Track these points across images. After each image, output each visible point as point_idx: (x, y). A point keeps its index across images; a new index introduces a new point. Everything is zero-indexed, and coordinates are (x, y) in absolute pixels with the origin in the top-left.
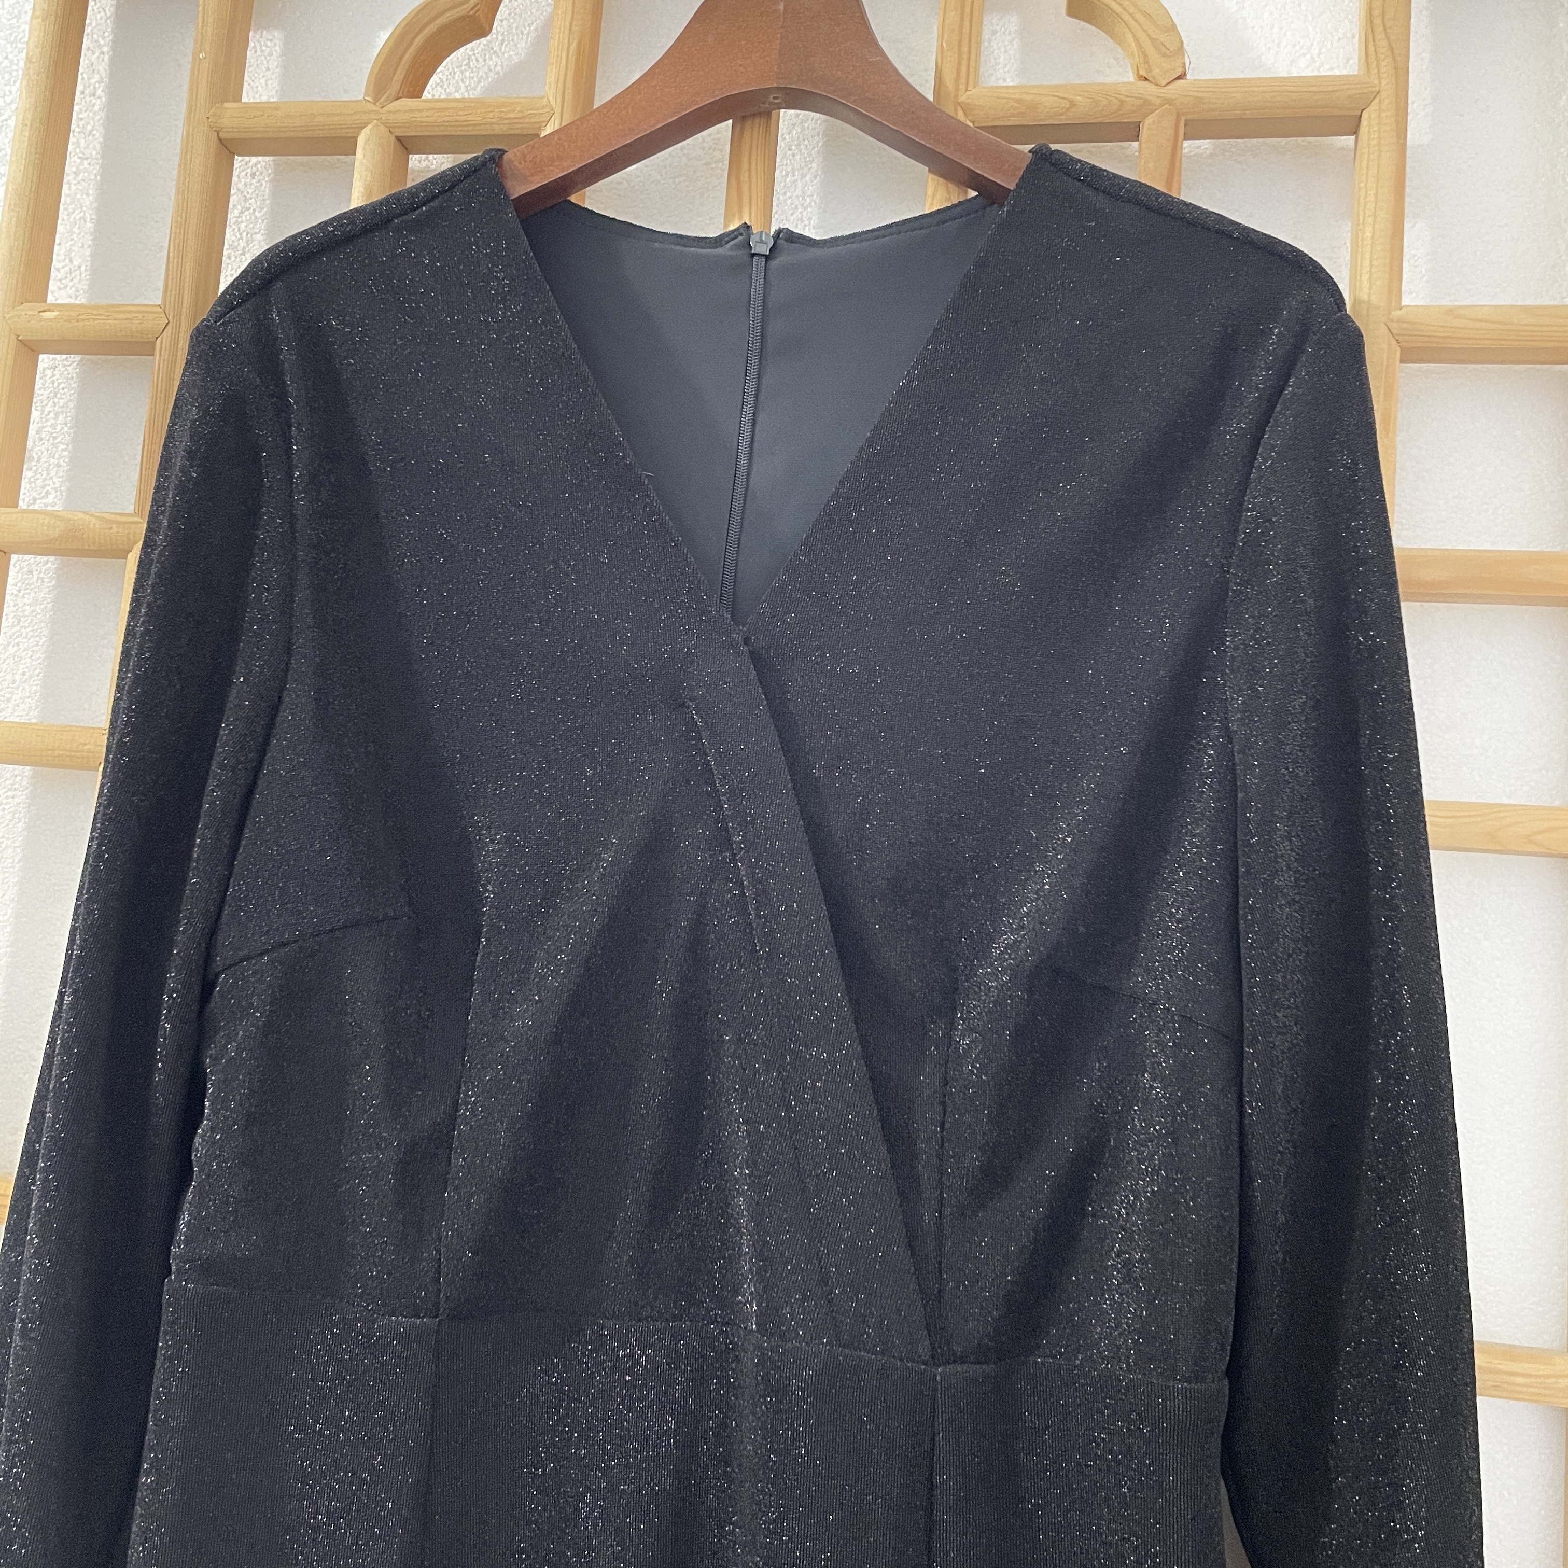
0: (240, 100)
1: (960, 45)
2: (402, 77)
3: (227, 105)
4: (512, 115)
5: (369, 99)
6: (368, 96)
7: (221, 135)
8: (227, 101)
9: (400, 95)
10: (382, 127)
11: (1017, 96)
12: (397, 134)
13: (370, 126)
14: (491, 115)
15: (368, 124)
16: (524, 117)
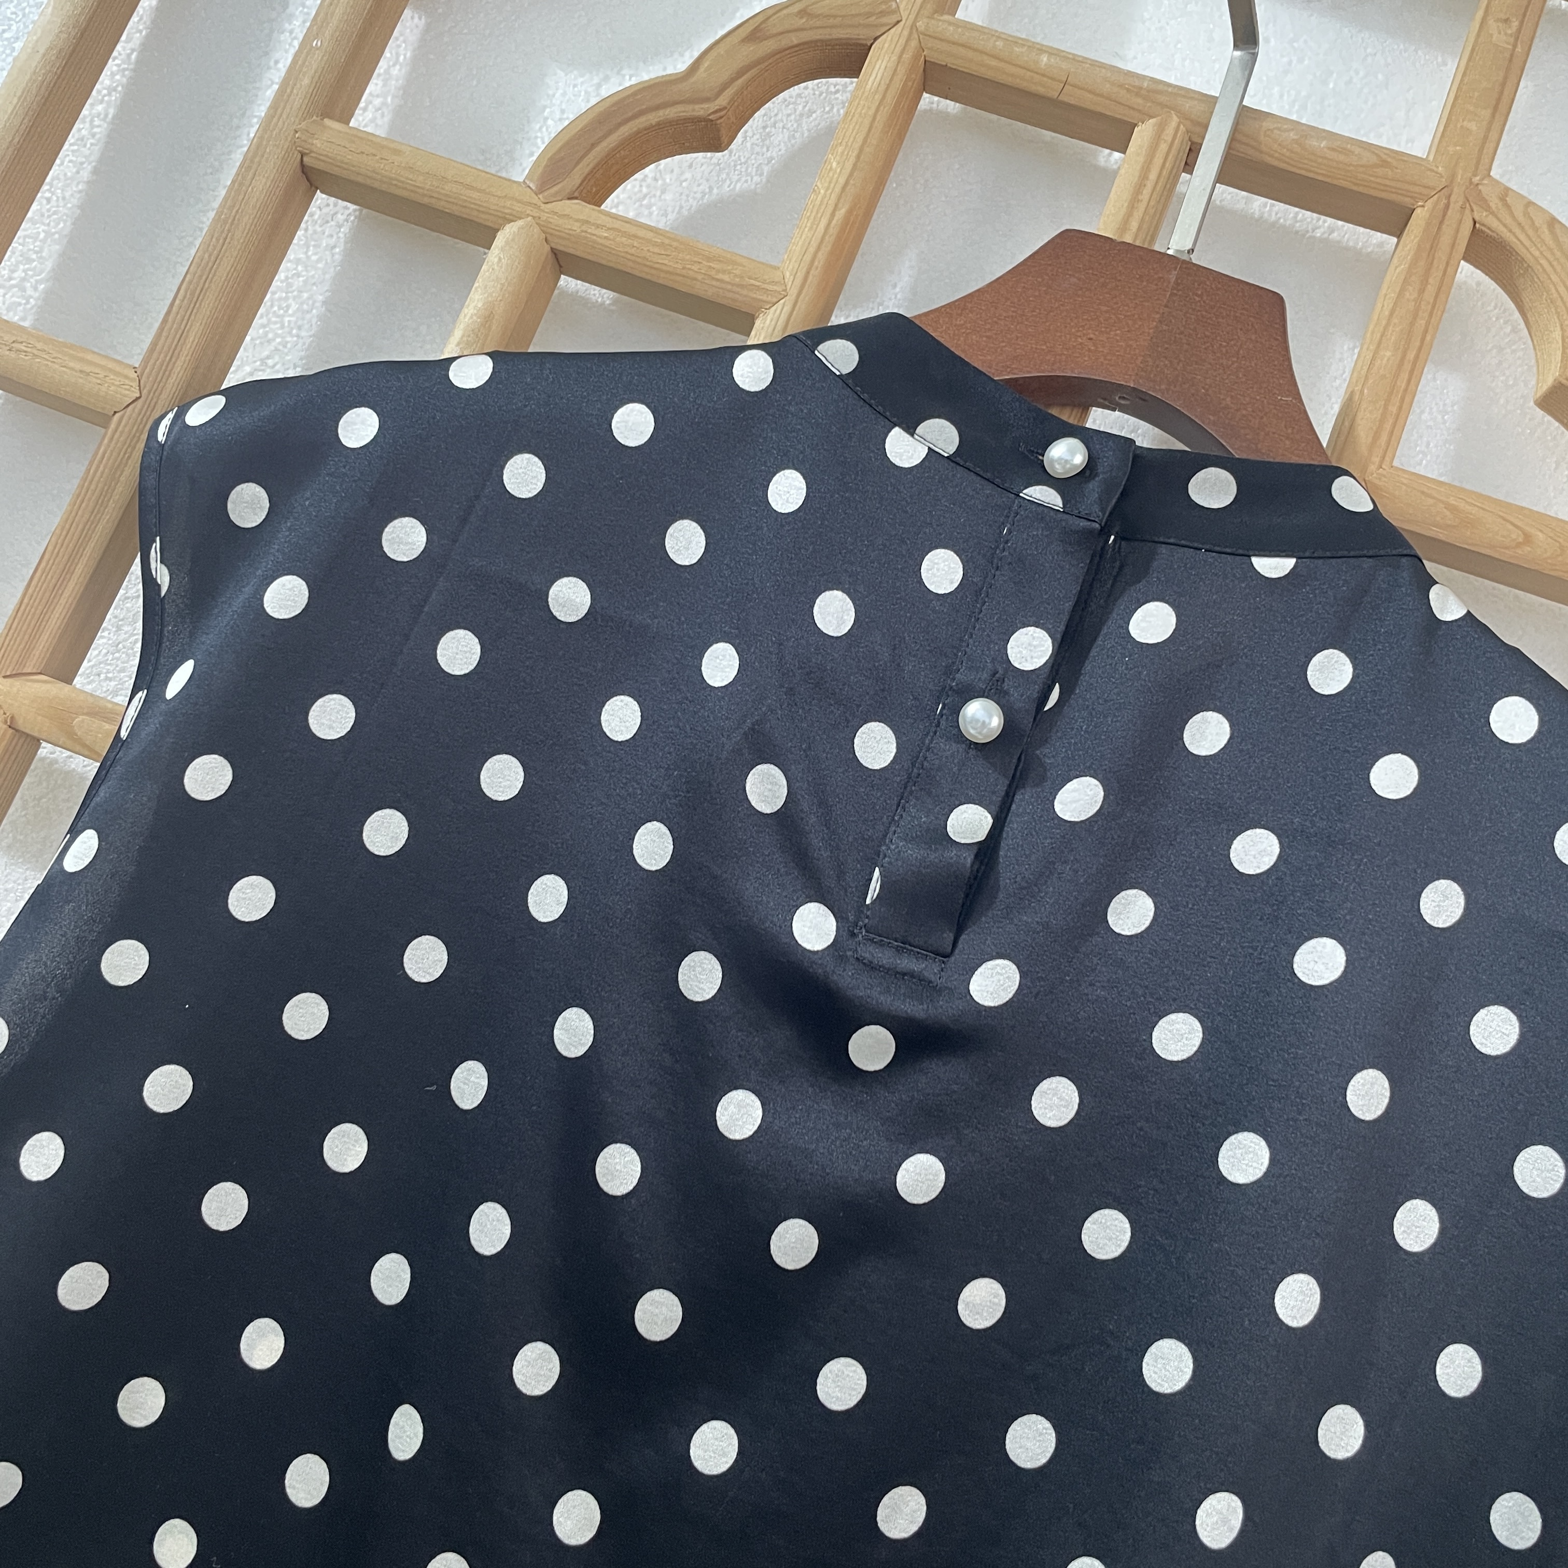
0: (348, 122)
1: (1388, 401)
2: (587, 170)
3: (327, 122)
4: (726, 278)
5: (531, 185)
6: (531, 181)
7: (305, 159)
8: (331, 118)
9: (576, 194)
10: (537, 230)
11: (1452, 501)
12: (554, 246)
13: (520, 223)
14: (696, 267)
15: (520, 218)
16: (742, 286)
